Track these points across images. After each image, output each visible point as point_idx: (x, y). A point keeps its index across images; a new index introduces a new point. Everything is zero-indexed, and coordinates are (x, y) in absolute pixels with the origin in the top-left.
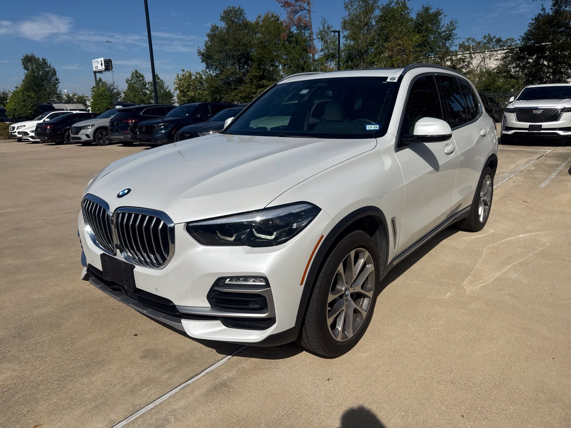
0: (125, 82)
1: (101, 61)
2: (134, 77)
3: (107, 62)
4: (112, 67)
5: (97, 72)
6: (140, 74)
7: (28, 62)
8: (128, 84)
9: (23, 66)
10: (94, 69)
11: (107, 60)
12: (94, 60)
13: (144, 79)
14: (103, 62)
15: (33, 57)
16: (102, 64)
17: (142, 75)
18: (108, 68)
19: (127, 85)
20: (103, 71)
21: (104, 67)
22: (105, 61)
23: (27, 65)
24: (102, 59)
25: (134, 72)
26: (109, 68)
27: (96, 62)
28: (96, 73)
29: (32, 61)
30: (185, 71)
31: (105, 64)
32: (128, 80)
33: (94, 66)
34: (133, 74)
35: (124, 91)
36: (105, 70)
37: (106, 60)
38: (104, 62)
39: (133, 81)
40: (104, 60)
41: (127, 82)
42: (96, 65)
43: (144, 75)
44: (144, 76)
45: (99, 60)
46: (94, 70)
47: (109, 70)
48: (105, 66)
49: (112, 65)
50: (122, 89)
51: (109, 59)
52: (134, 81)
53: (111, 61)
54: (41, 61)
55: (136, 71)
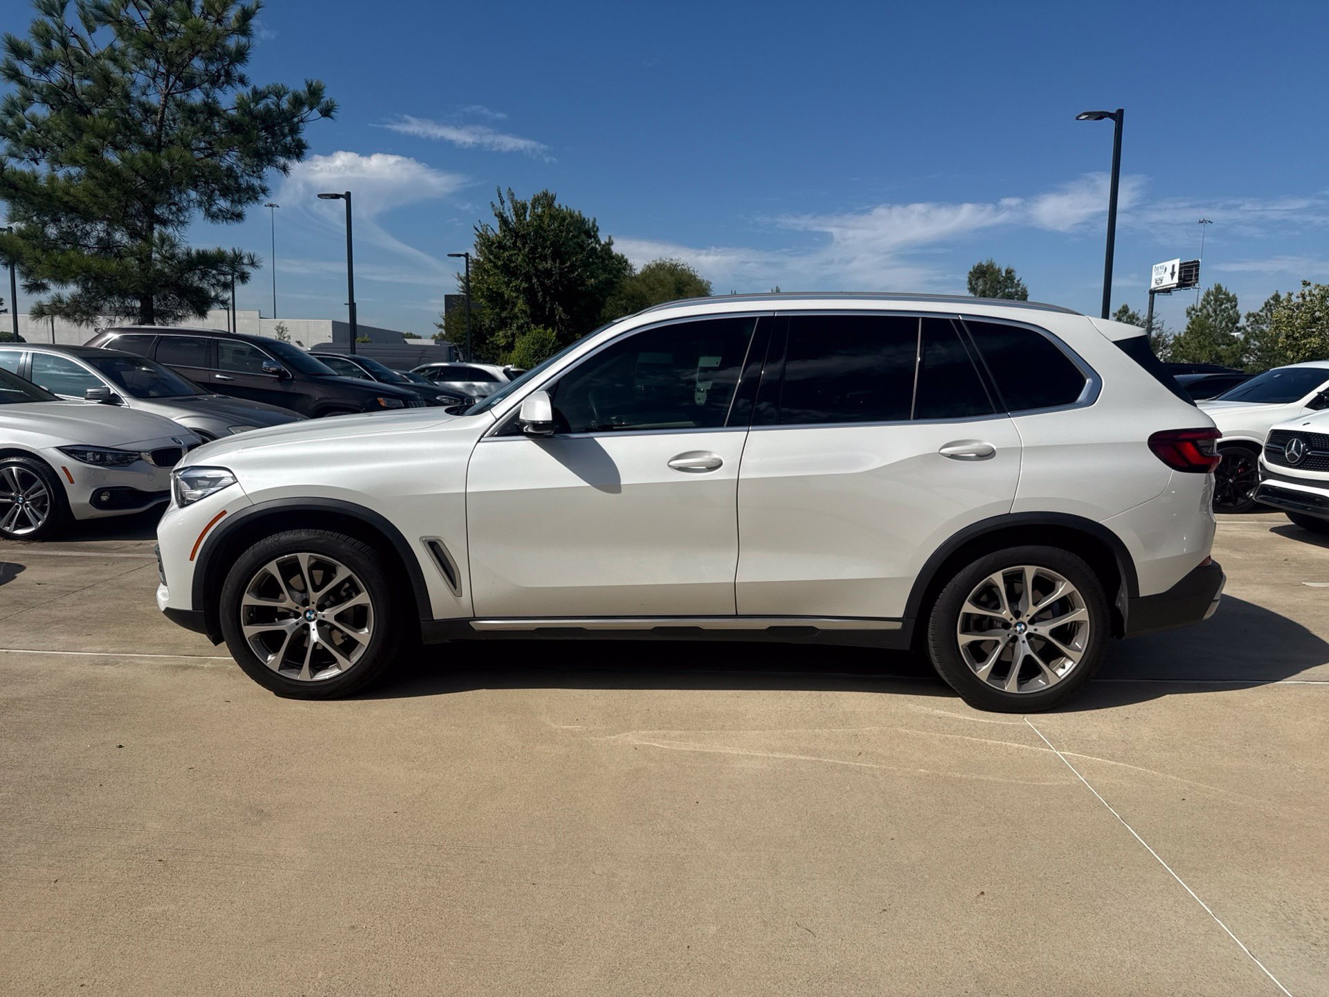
0: (1185, 314)
1: (1173, 266)
2: (1208, 303)
3: (1188, 267)
4: (1197, 279)
5: (1158, 291)
6: (1226, 294)
7: (978, 279)
8: (1191, 318)
9: (969, 286)
10: (1153, 285)
11: (1188, 263)
12: (1158, 265)
13: (1236, 306)
14: (1177, 270)
15: (991, 266)
16: (1173, 274)
17: (1234, 296)
18: (1188, 281)
19: (1188, 320)
20: (1172, 288)
21: (1176, 280)
22: (1182, 266)
23: (976, 284)
24: (1177, 262)
25: (1212, 289)
26: (1190, 282)
27: (1160, 270)
28: (1156, 294)
29: (987, 276)
30: (1313, 286)
31: (1180, 273)
32: (1193, 309)
33: (1154, 277)
34: (1208, 294)
35: (1177, 335)
36: (1177, 287)
37: (1185, 263)
38: (1180, 268)
39: (1205, 311)
40: (1180, 264)
41: (1189, 313)
42: (1159, 276)
43: (1237, 296)
44: (1238, 300)
45: (1169, 265)
46: (1152, 287)
47: (1189, 285)
48: (1180, 278)
49: (1197, 275)
50: (1171, 331)
51: (1195, 262)
52: (1208, 310)
53: (1198, 266)
54: (1004, 275)
55: (1219, 289)
